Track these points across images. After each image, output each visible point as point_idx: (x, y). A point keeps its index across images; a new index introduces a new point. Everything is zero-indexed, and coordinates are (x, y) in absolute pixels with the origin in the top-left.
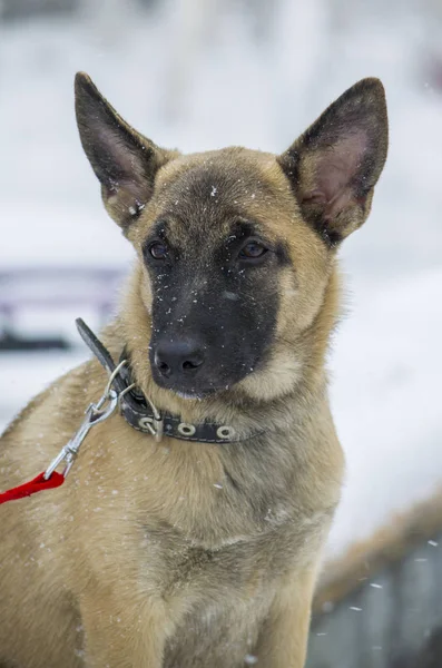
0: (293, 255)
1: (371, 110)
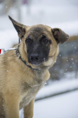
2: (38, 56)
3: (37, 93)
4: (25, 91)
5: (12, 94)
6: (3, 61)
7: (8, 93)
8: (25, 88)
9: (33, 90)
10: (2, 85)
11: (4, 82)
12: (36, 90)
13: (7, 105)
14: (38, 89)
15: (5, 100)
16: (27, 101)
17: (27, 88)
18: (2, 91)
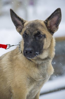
0: (46, 36)
1: (59, 13)
2: (32, 51)
3: (42, 87)
4: (31, 85)
5: (20, 88)
6: (10, 59)
7: (16, 86)
8: (31, 82)
9: (39, 84)
10: (10, 80)
11: (12, 77)
12: (41, 83)
13: (15, 98)
14: (43, 83)
15: (13, 94)
16: (33, 94)
17: (33, 81)
18: (10, 85)
